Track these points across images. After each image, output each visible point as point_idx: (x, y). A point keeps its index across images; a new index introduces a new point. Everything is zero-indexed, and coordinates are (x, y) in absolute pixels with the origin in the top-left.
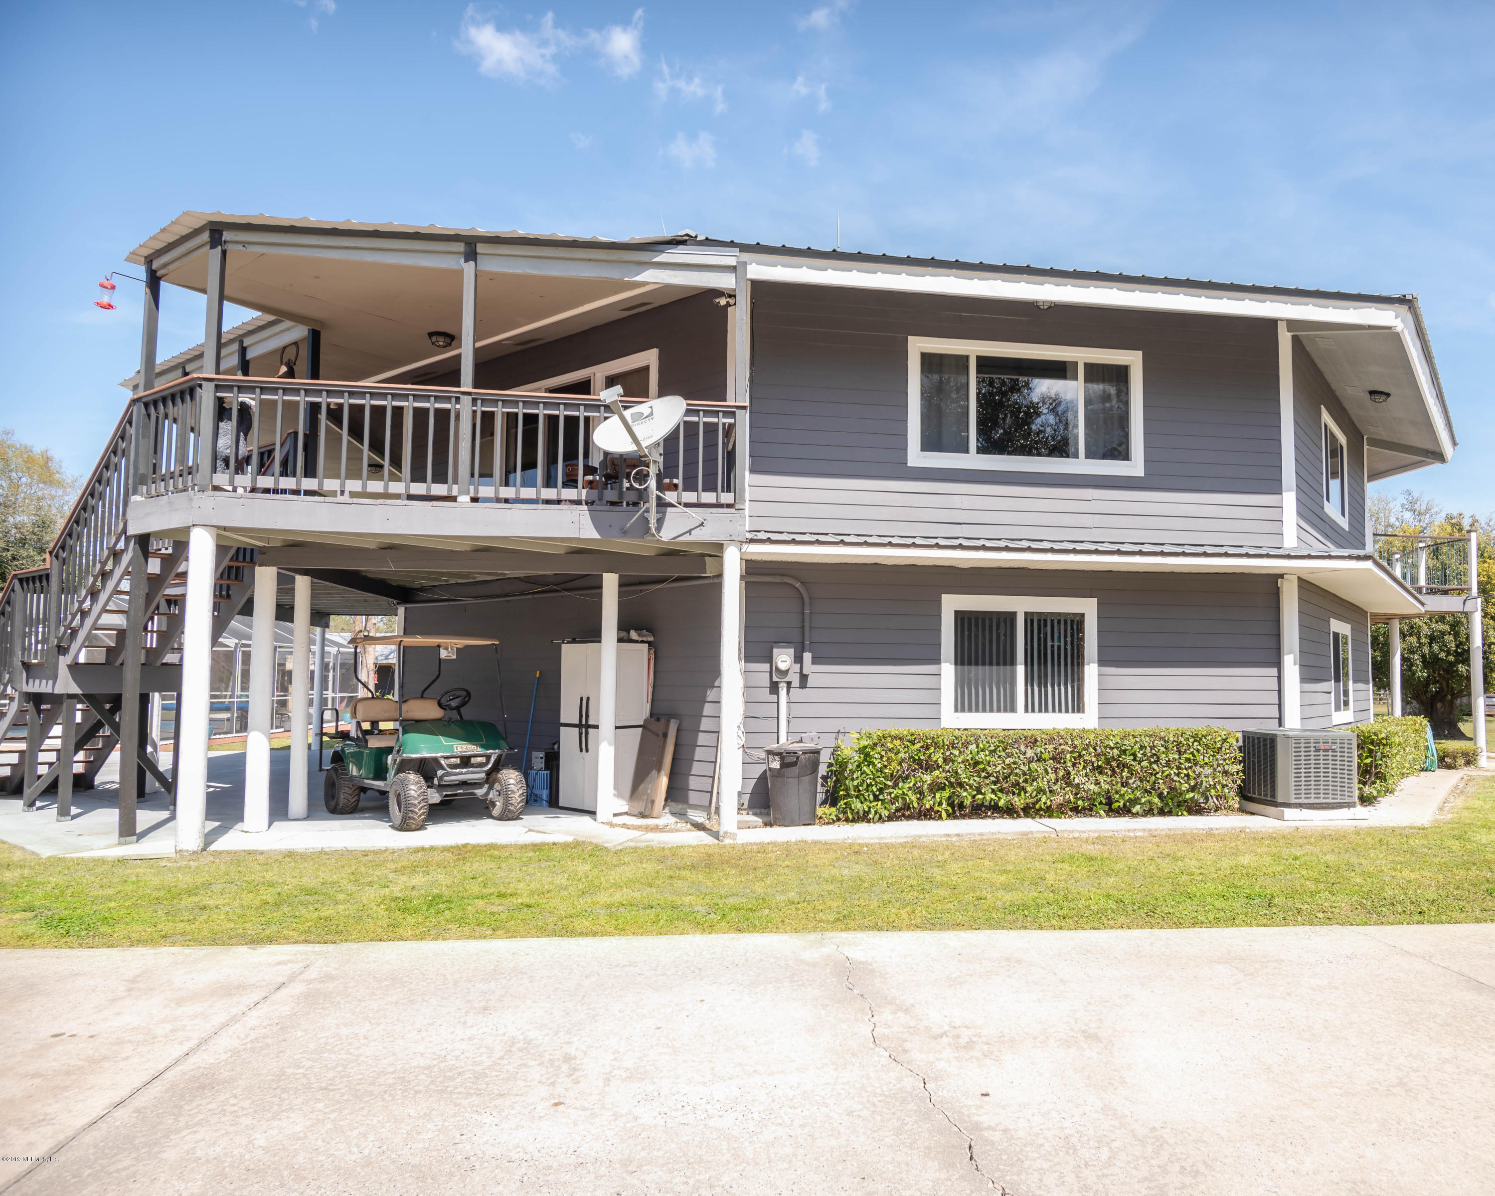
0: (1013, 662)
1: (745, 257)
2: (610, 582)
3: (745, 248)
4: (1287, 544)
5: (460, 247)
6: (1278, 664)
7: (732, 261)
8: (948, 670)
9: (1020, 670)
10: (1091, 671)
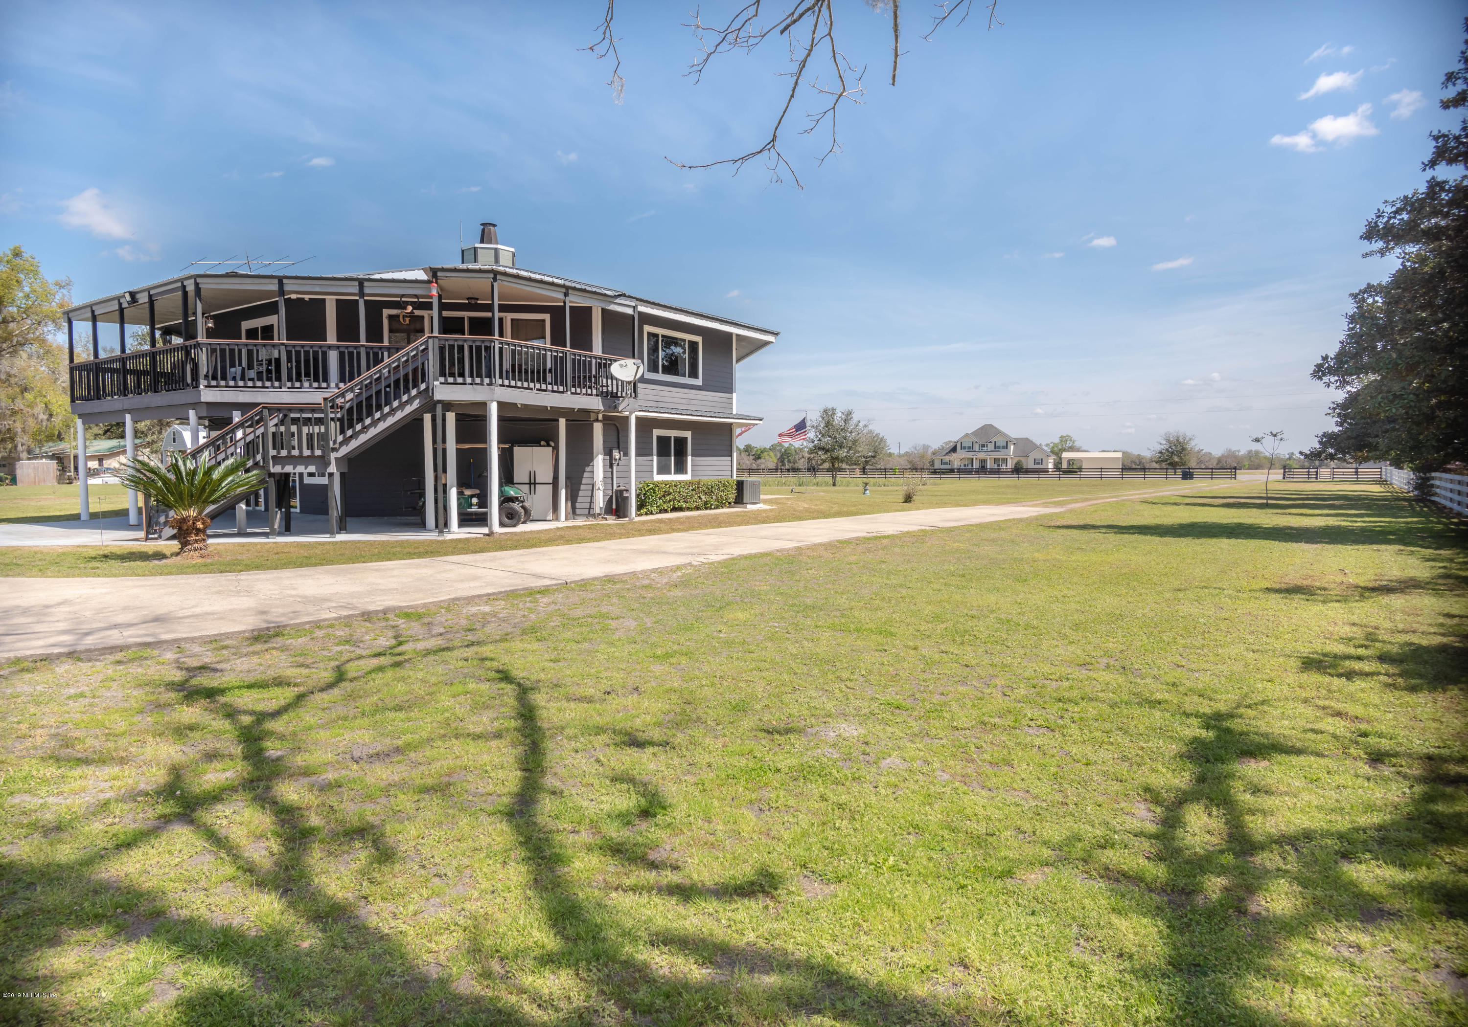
0: (670, 455)
1: (638, 303)
2: (562, 422)
3: (638, 299)
4: (734, 412)
5: (564, 290)
6: (731, 456)
7: (633, 304)
8: (655, 458)
9: (673, 458)
10: (689, 458)
